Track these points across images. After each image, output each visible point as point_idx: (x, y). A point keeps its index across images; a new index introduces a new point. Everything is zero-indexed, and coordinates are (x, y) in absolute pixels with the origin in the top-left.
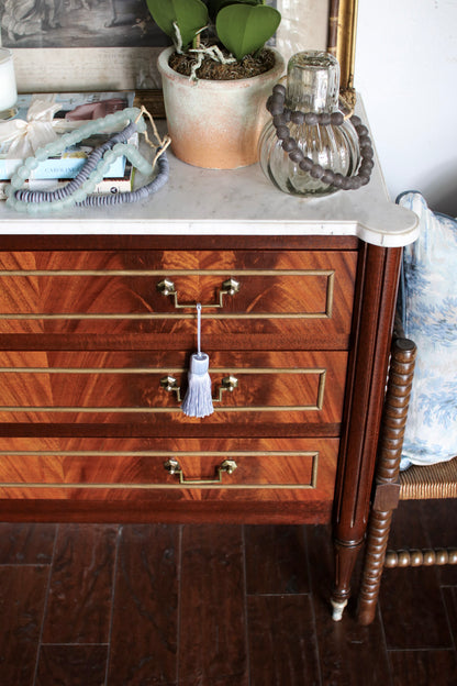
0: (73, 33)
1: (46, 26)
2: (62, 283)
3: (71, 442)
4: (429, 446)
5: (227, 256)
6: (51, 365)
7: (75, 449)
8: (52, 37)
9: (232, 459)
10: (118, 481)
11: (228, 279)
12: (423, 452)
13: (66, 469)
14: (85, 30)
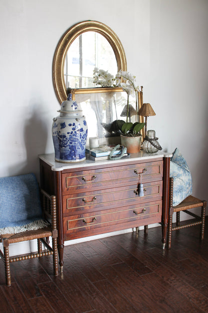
9: (145, 208)
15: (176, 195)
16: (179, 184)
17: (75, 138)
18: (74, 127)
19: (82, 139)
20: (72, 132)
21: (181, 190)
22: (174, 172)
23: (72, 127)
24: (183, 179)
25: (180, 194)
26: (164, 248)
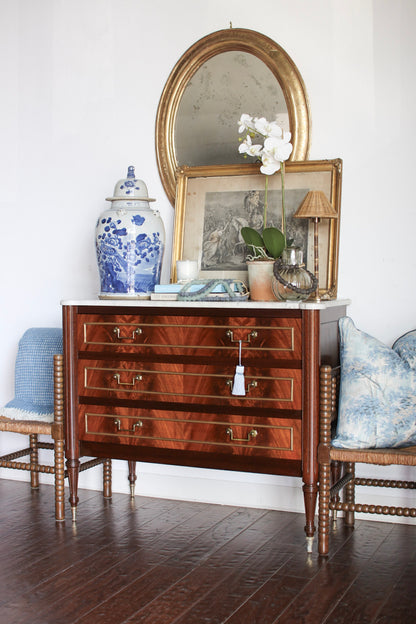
0: (228, 265)
1: (218, 262)
2: (192, 331)
3: (189, 414)
4: (348, 435)
5: (253, 320)
6: (184, 371)
7: (189, 419)
8: (220, 266)
9: (255, 428)
10: (206, 440)
11: (253, 330)
12: (347, 438)
13: (185, 431)
14: (233, 264)
15: (354, 420)
16: (366, 392)
17: (109, 248)
18: (108, 225)
19: (124, 250)
20: (104, 235)
21: (369, 408)
22: (355, 359)
23: (106, 225)
24: (380, 382)
25: (365, 418)
26: (310, 550)
